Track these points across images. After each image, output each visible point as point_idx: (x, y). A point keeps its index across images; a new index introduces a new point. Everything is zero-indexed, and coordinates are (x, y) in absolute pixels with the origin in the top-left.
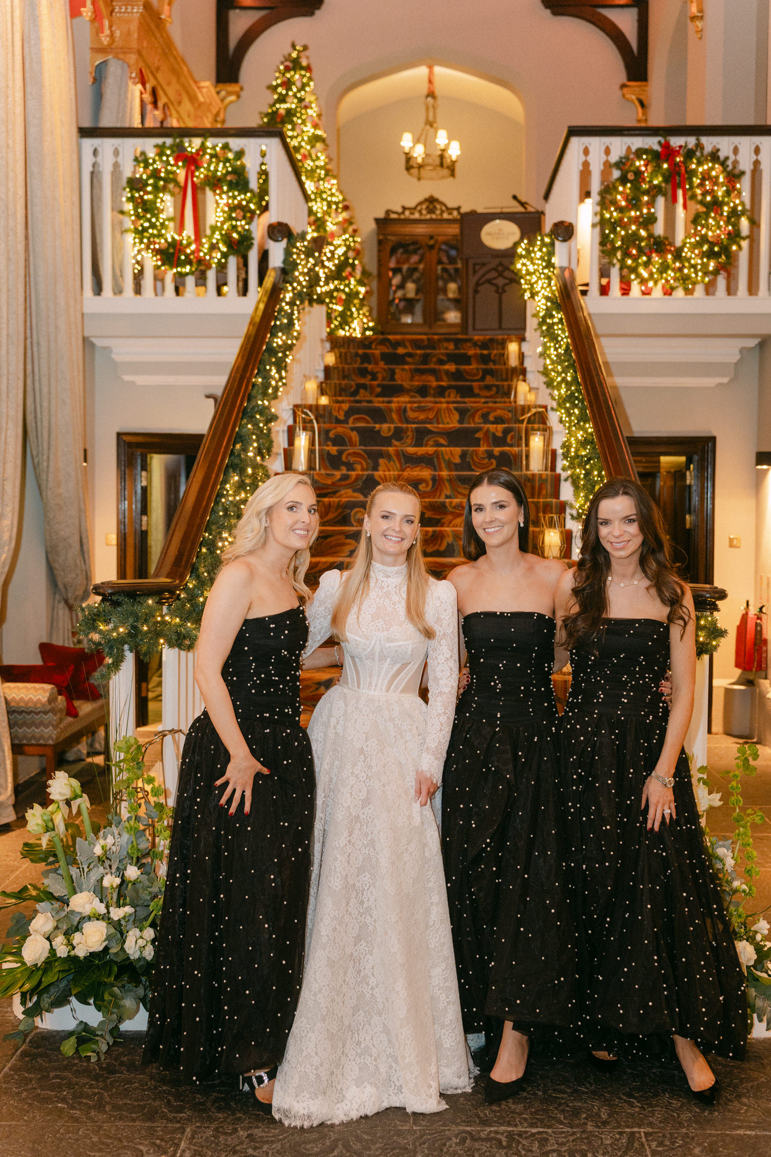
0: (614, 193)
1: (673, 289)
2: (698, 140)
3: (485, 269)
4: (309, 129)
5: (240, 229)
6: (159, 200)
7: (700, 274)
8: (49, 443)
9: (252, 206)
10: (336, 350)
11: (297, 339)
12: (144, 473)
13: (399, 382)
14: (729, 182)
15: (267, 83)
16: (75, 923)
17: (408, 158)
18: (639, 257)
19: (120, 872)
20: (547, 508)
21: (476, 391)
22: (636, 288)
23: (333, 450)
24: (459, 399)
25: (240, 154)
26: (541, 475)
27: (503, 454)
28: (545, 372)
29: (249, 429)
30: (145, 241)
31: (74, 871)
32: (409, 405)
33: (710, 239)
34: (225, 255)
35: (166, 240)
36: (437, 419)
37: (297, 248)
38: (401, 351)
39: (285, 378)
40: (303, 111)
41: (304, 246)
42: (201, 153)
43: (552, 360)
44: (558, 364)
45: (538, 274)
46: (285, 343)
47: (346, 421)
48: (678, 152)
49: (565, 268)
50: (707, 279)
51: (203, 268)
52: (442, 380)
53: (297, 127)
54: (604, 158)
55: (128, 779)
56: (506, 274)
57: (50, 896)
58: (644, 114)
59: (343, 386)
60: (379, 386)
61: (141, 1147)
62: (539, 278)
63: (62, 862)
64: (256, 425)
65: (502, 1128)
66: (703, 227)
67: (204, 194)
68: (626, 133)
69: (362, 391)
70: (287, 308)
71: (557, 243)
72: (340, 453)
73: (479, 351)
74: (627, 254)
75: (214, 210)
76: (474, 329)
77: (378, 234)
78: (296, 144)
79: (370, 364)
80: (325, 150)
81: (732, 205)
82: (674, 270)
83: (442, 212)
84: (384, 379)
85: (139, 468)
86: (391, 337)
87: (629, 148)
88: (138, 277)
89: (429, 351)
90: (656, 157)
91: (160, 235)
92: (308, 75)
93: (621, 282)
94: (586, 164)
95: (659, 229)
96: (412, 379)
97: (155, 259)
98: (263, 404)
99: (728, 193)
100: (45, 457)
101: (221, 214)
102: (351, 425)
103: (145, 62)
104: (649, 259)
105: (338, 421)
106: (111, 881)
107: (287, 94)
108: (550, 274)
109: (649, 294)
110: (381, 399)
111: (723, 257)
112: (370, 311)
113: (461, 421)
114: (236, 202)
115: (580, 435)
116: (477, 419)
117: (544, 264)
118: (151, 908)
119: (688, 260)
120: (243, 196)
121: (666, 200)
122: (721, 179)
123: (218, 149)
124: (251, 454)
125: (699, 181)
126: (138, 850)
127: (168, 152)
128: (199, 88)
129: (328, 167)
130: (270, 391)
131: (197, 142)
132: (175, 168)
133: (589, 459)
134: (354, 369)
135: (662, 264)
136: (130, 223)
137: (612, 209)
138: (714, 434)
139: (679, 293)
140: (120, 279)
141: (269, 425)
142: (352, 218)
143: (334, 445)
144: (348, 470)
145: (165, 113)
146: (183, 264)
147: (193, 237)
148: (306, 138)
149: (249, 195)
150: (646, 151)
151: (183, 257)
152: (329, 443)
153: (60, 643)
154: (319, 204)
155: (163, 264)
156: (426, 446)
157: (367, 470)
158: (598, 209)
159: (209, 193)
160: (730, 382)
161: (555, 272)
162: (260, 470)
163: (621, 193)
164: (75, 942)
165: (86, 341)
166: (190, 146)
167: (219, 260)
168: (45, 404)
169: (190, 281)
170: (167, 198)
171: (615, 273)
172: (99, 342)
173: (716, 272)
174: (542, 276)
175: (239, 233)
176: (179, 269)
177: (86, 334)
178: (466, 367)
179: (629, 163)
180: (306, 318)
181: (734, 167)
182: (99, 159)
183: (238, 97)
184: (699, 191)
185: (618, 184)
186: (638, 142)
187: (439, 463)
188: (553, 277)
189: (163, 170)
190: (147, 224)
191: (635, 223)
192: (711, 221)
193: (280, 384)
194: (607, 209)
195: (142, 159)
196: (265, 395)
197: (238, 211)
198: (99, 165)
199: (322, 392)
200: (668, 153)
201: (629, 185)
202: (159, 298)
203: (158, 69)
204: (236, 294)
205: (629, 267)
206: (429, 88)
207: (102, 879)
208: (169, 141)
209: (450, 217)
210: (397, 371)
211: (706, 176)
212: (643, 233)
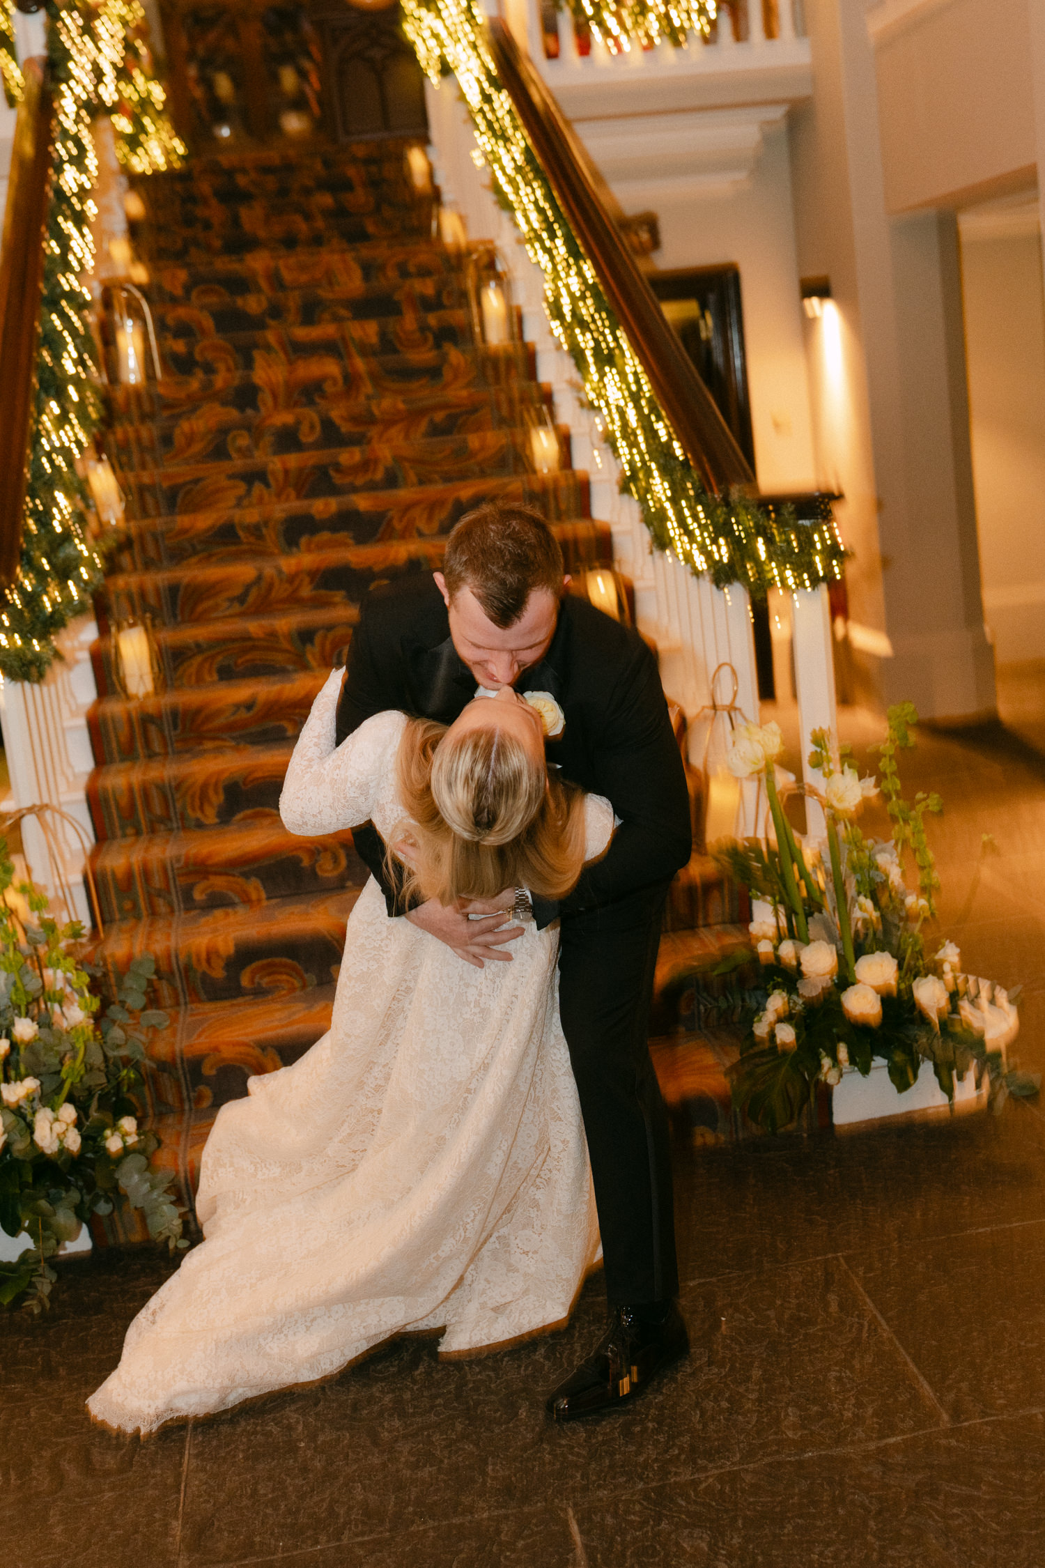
3: (347, 36)
11: (96, 179)
13: (251, 231)
20: (525, 397)
21: (371, 231)
22: (599, 43)
23: (180, 346)
26: (505, 350)
27: (442, 324)
29: (56, 326)
32: (280, 263)
36: (329, 279)
38: (241, 181)
39: (90, 241)
46: (78, 185)
47: (187, 299)
52: (314, 221)
59: (162, 245)
60: (218, 238)
64: (64, 318)
70: (71, 127)
72: (190, 349)
73: (362, 169)
76: (348, 133)
79: (198, 206)
82: (654, 10)
84: (223, 227)
93: (576, 36)
96: (268, 224)
98: (68, 284)
102: (197, 304)
105: (174, 300)
110: (227, 259)
113: (366, 279)
116: (390, 274)
118: (63, 1075)
124: (67, 366)
126: (26, 993)
130: (72, 262)
134: (174, 216)
138: (734, 260)
141: (83, 317)
143: (177, 339)
144: (208, 374)
152: (169, 334)
156: (320, 324)
157: (237, 371)
160: (750, 176)
162: (85, 390)
171: (564, 22)
178: (349, 197)
187: (348, 349)
210: (242, 212)
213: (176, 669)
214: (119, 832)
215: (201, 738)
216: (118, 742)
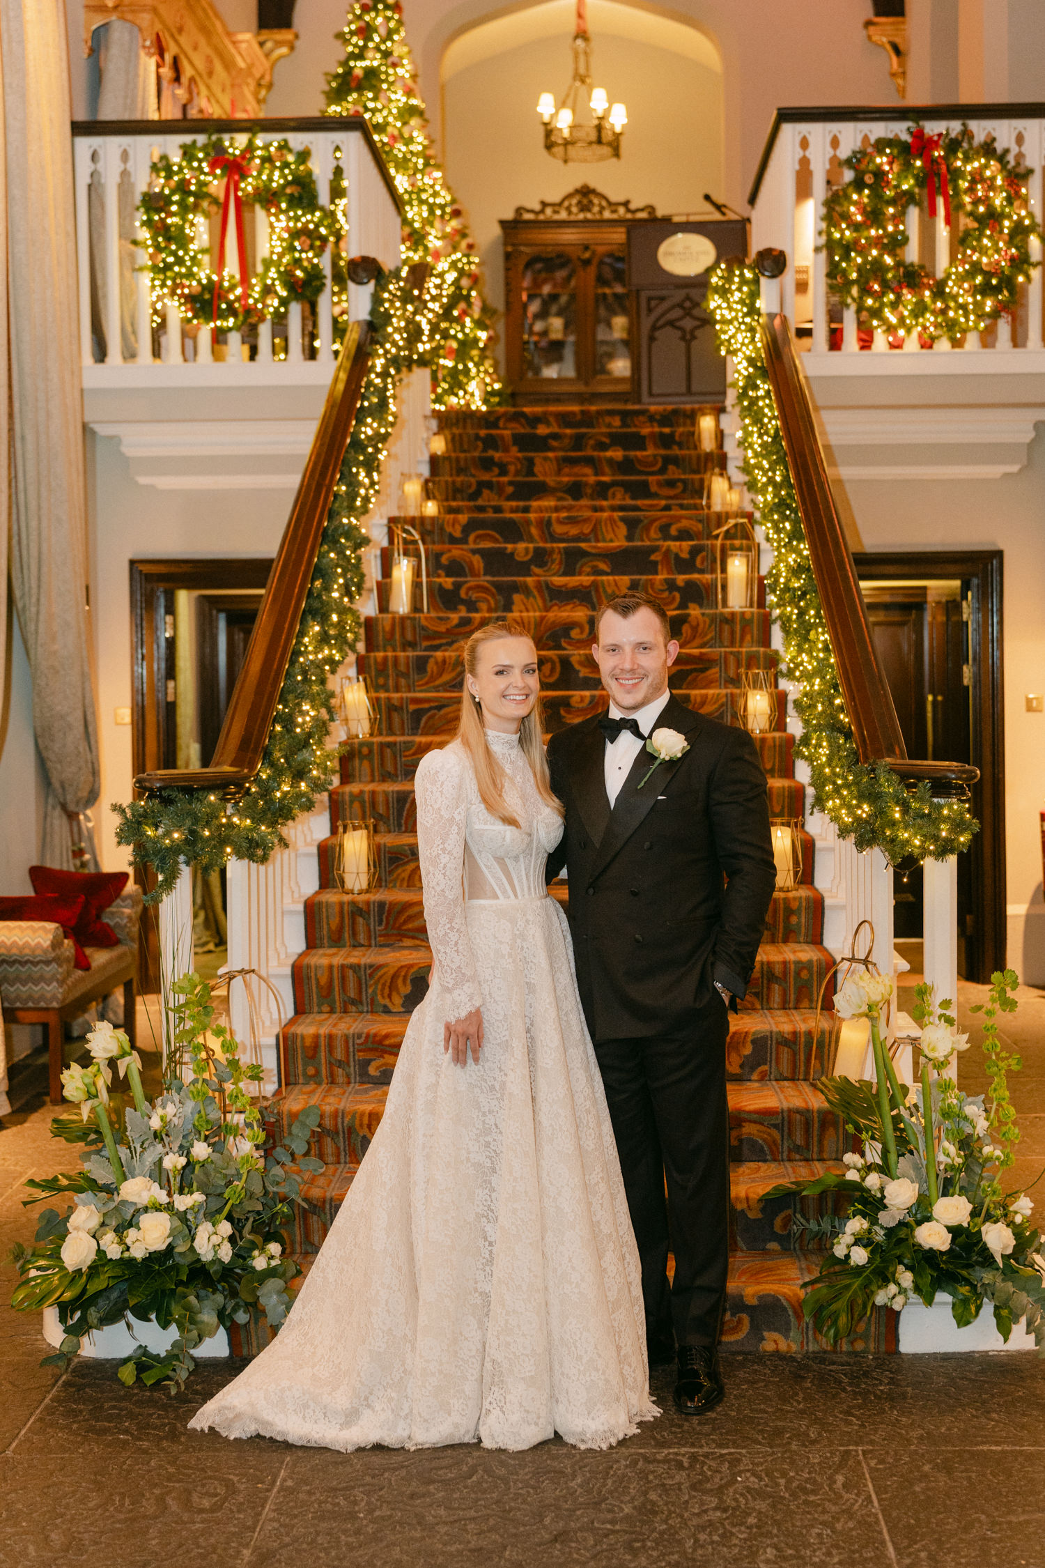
0: (846, 204)
1: (933, 339)
2: (964, 125)
3: (665, 305)
4: (399, 97)
5: (305, 264)
6: (187, 226)
7: (972, 317)
8: (39, 579)
9: (323, 231)
10: (447, 432)
11: (392, 425)
12: (169, 619)
13: (541, 478)
14: (1010, 185)
15: (336, 30)
16: (129, 1218)
17: (549, 131)
18: (883, 294)
19: (185, 1150)
20: (752, 661)
21: (654, 489)
22: (880, 340)
23: (448, 582)
24: (629, 502)
25: (303, 156)
26: (743, 614)
27: (690, 584)
28: (746, 469)
29: (332, 560)
30: (169, 283)
31: (123, 1152)
32: (554, 515)
33: (985, 268)
34: (284, 302)
35: (199, 281)
36: (596, 534)
37: (390, 292)
38: (542, 430)
39: (378, 483)
40: (391, 71)
41: (400, 289)
42: (248, 156)
43: (755, 452)
44: (764, 457)
45: (736, 323)
46: (377, 434)
47: (464, 540)
48: (936, 143)
49: (776, 315)
50: (982, 325)
51: (254, 320)
52: (603, 474)
53: (382, 95)
54: (830, 152)
55: (193, 1029)
56: (696, 312)
57: (92, 1185)
58: (902, 64)
59: (458, 485)
60: (511, 483)
61: (231, 1477)
62: (738, 329)
63: (108, 1139)
64: (341, 553)
65: (683, 1450)
66: (974, 250)
67: (253, 211)
68: (861, 116)
69: (486, 492)
70: (378, 381)
71: (763, 280)
72: (458, 586)
73: (657, 429)
74: (866, 291)
75: (267, 238)
76: (651, 394)
77: (505, 244)
78: (381, 120)
79: (497, 450)
80: (423, 127)
81: (1015, 217)
82: (933, 312)
83: (602, 208)
84: (517, 473)
85: (162, 611)
86: (527, 410)
87: (866, 138)
88: (158, 332)
89: (584, 430)
90: (902, 152)
91: (190, 275)
92: (396, 16)
93: (859, 329)
94: (804, 162)
95: (912, 254)
96: (559, 472)
97: (183, 308)
98: (350, 522)
99: (1010, 200)
100: (34, 600)
101: (279, 243)
102: (472, 546)
103: (163, 22)
104: (899, 297)
105: (453, 540)
106: (174, 1161)
107: (365, 46)
108: (754, 324)
109: (899, 347)
110: (514, 504)
111: (1006, 293)
112: (495, 366)
113: (629, 538)
114: (299, 225)
115: (791, 559)
116: (653, 534)
117: (745, 310)
118: (226, 1196)
119: (955, 298)
120: (309, 217)
121: (921, 210)
122: (999, 182)
123: (272, 149)
124: (335, 595)
125: (967, 184)
126: (207, 1122)
127: (201, 155)
128: (234, 43)
129: (430, 152)
130: (358, 503)
131: (242, 139)
132: (210, 178)
133: (804, 594)
134: (473, 458)
135: (916, 304)
136: (147, 257)
137: (844, 226)
138: (1001, 546)
139: (944, 345)
140: (132, 338)
141: (359, 552)
142: (465, 227)
143: (448, 575)
144: (469, 611)
145: (190, 92)
146: (222, 316)
147: (238, 277)
148: (395, 111)
149: (318, 214)
150: (889, 143)
151: (224, 306)
152: (440, 572)
153: (56, 866)
154: (416, 209)
155: (195, 317)
156: (580, 574)
157: (496, 611)
158: (824, 225)
159: (260, 213)
160: (1021, 470)
161: (761, 320)
162: (349, 616)
163: (856, 203)
164: (128, 1241)
165: (85, 427)
166: (231, 145)
167: (277, 309)
168: (33, 524)
169: (234, 338)
170: (200, 220)
171: (850, 318)
172: (102, 430)
173: (995, 315)
174: (743, 327)
175: (304, 270)
176: (219, 323)
177: (87, 419)
178: (639, 453)
179: (867, 159)
180: (404, 393)
181: (1018, 164)
182: (100, 166)
183: (292, 48)
184: (967, 199)
185: (850, 189)
186: (879, 130)
187: (599, 598)
188: (758, 328)
189: (193, 181)
190: (171, 259)
191: (876, 246)
192: (985, 241)
193: (372, 492)
194: (837, 226)
195: (162, 166)
196: (351, 509)
197: (303, 238)
198: (99, 173)
199: (428, 494)
200: (921, 145)
201: (866, 192)
202: (190, 364)
203: (180, 30)
204: (301, 356)
205: (870, 309)
206: (578, 26)
207: (161, 1160)
208: (201, 139)
209: (615, 216)
210: (538, 461)
211: (978, 177)
212: (888, 260)
213: (391, 872)
214: (316, 1009)
215: (402, 935)
216: (329, 929)
